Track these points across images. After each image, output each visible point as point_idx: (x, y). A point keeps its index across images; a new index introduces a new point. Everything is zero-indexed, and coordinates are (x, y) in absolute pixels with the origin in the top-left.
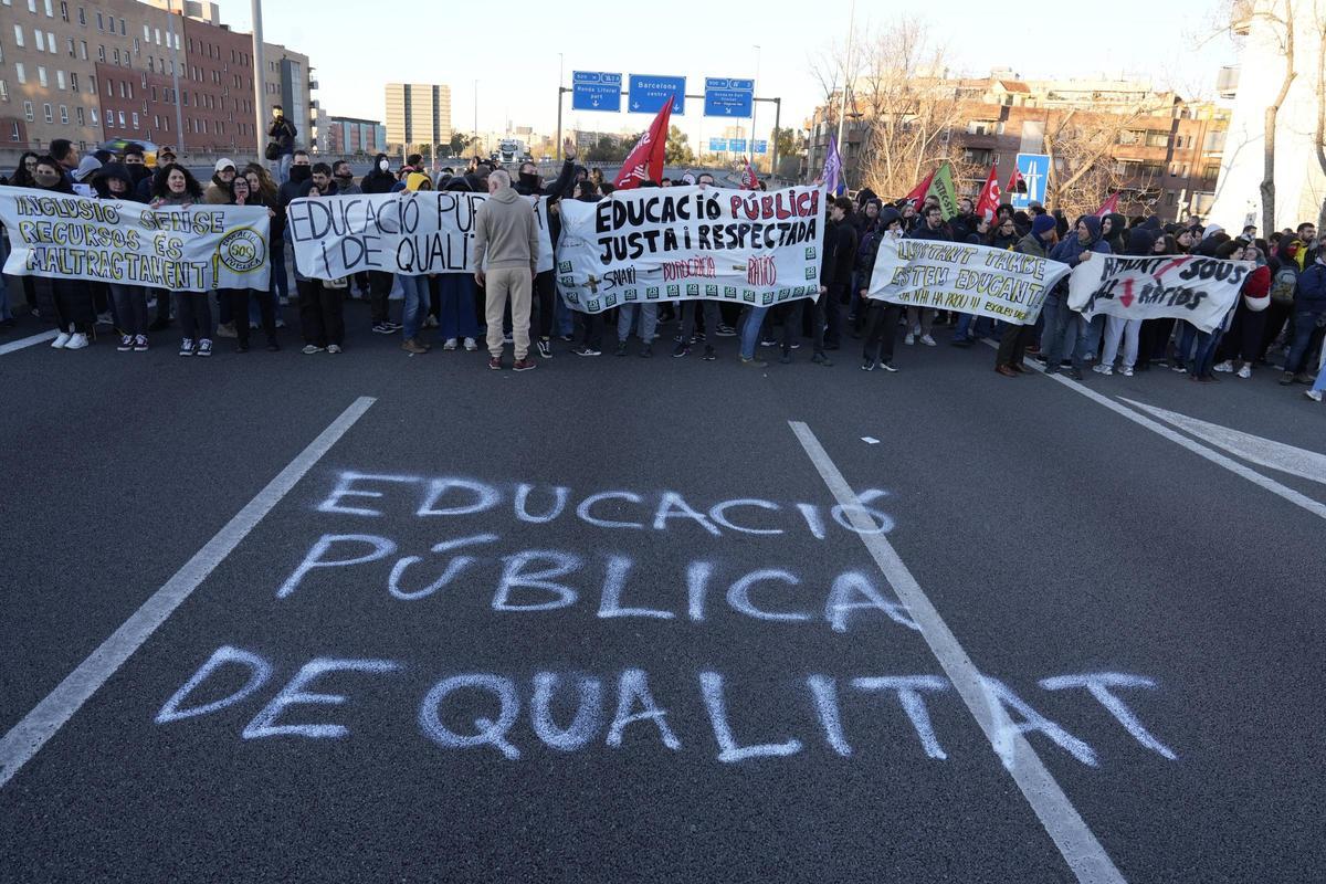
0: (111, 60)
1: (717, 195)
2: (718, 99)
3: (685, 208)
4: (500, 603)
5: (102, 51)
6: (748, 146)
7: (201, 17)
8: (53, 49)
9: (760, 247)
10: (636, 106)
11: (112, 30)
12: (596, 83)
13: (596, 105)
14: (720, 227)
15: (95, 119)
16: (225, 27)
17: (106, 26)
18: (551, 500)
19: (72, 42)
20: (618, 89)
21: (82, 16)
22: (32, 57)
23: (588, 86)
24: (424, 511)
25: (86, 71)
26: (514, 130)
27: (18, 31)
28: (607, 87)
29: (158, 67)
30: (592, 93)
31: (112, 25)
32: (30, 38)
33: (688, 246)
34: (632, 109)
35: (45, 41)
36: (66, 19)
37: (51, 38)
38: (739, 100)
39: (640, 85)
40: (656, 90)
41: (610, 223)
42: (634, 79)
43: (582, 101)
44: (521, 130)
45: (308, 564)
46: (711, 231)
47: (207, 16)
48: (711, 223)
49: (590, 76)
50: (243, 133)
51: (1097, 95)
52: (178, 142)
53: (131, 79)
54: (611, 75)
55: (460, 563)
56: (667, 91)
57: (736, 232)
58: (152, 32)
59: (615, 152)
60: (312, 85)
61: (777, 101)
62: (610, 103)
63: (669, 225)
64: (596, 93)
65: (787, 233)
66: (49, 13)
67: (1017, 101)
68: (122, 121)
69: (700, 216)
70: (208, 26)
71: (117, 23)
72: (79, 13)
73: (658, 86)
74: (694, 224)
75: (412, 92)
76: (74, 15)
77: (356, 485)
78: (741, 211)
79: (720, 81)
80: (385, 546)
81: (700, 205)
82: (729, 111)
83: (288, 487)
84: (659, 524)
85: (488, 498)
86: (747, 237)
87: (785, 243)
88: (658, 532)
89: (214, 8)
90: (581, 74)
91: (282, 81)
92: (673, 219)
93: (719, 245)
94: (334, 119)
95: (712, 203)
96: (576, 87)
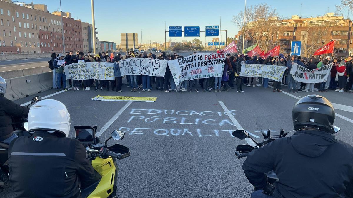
0: (43, 29)
1: (202, 55)
2: (209, 31)
3: (195, 58)
4: (164, 123)
5: (41, 27)
6: (219, 44)
7: (66, 16)
8: (28, 28)
9: (210, 65)
10: (186, 35)
11: (43, 21)
12: (175, 29)
13: (175, 35)
14: (202, 62)
15: (38, 45)
16: (73, 19)
17: (42, 20)
18: (171, 112)
19: (33, 25)
20: (181, 30)
21: (36, 18)
22: (23, 30)
23: (173, 30)
24: (149, 113)
25: (36, 33)
26: (152, 43)
27: (20, 23)
28: (178, 30)
29: (55, 30)
30: (174, 32)
31: (43, 20)
32: (23, 25)
33: (196, 66)
34: (185, 36)
35: (27, 26)
36: (32, 19)
37: (28, 24)
38: (215, 31)
39: (187, 29)
40: (192, 30)
41: (182, 63)
42: (186, 28)
43: (171, 34)
44: (154, 43)
45: (131, 119)
46: (200, 63)
47: (68, 16)
48: (200, 61)
49: (173, 27)
50: (77, 47)
51: (326, 21)
52: (63, 50)
53: (48, 34)
54: (179, 27)
55: (157, 119)
56: (195, 30)
57: (206, 63)
58: (53, 21)
59: (181, 48)
60: (96, 33)
61: (226, 31)
62: (179, 35)
63: (192, 62)
64: (175, 32)
65: (216, 62)
66: (28, 18)
67: (299, 25)
68: (45, 45)
69: (198, 60)
70: (68, 19)
71: (44, 19)
72: (35, 17)
73: (192, 29)
74: (197, 61)
75: (128, 35)
76: (34, 18)
77: (135, 110)
78: (207, 58)
79: (210, 26)
80: (143, 117)
81: (198, 57)
82: (212, 35)
83: (123, 111)
84: (191, 114)
85: (160, 112)
86: (208, 63)
87: (216, 63)
88: (191, 115)
89: (70, 14)
90: (171, 27)
91: (88, 33)
92: (193, 61)
93: (202, 66)
94: (101, 42)
95: (201, 57)
96: (170, 31)
